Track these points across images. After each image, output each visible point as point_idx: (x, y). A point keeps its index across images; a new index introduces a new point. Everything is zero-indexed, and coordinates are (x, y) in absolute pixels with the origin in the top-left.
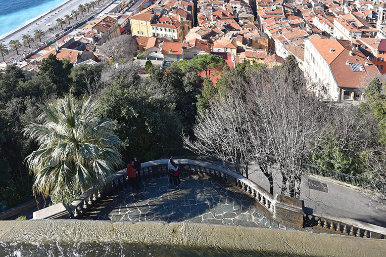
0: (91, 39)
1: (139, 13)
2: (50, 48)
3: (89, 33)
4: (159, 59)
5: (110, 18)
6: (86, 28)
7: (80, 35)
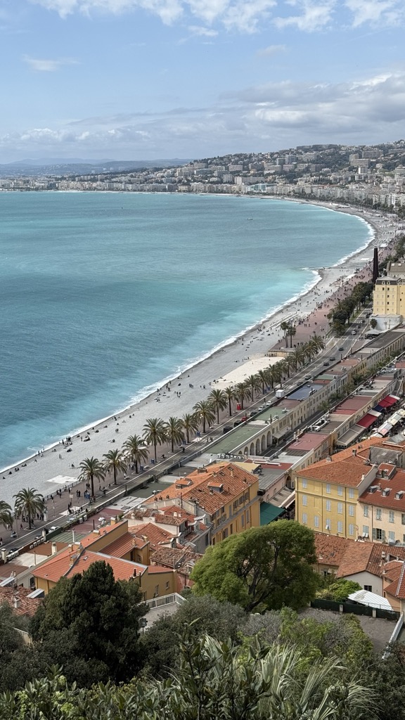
0: (173, 531)
1: (327, 461)
2: (54, 549)
3: (169, 511)
4: (382, 614)
5: (237, 468)
6: (164, 496)
7: (146, 514)
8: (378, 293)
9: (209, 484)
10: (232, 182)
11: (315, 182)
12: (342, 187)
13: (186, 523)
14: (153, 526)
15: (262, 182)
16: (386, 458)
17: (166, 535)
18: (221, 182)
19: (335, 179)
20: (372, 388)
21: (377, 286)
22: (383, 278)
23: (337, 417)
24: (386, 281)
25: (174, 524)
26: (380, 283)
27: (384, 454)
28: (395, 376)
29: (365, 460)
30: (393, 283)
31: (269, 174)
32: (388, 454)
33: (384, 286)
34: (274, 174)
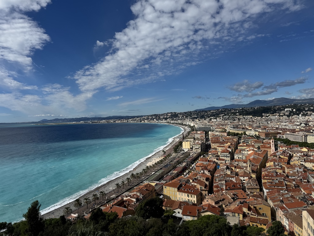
1: (171, 182)
3: (133, 195)
4: (179, 219)
5: (150, 184)
6: (133, 192)
7: (128, 196)
8: (184, 143)
9: (143, 188)
11: (171, 120)
12: (177, 121)
13: (137, 198)
14: (130, 199)
15: (160, 120)
16: (184, 181)
17: (133, 201)
18: (151, 120)
19: (175, 119)
20: (182, 165)
22: (184, 140)
23: (174, 172)
25: (134, 198)
28: (187, 162)
29: (179, 181)
30: (186, 141)
32: (184, 180)
34: (162, 118)
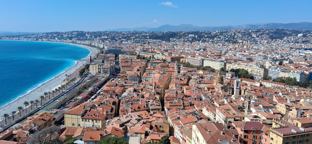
0: (27, 132)
1: (73, 109)
3: (26, 127)
6: (25, 123)
7: (19, 128)
8: (91, 67)
9: (39, 118)
10: (55, 39)
11: (77, 40)
12: (84, 41)
13: (31, 129)
14: (21, 131)
15: (63, 39)
17: (25, 133)
18: (51, 39)
19: (82, 39)
20: (88, 90)
21: (90, 65)
24: (93, 64)
25: (27, 130)
26: (91, 64)
27: (88, 106)
28: (94, 86)
29: (83, 108)
30: (94, 64)
31: (65, 37)
33: (92, 65)
34: (66, 37)
